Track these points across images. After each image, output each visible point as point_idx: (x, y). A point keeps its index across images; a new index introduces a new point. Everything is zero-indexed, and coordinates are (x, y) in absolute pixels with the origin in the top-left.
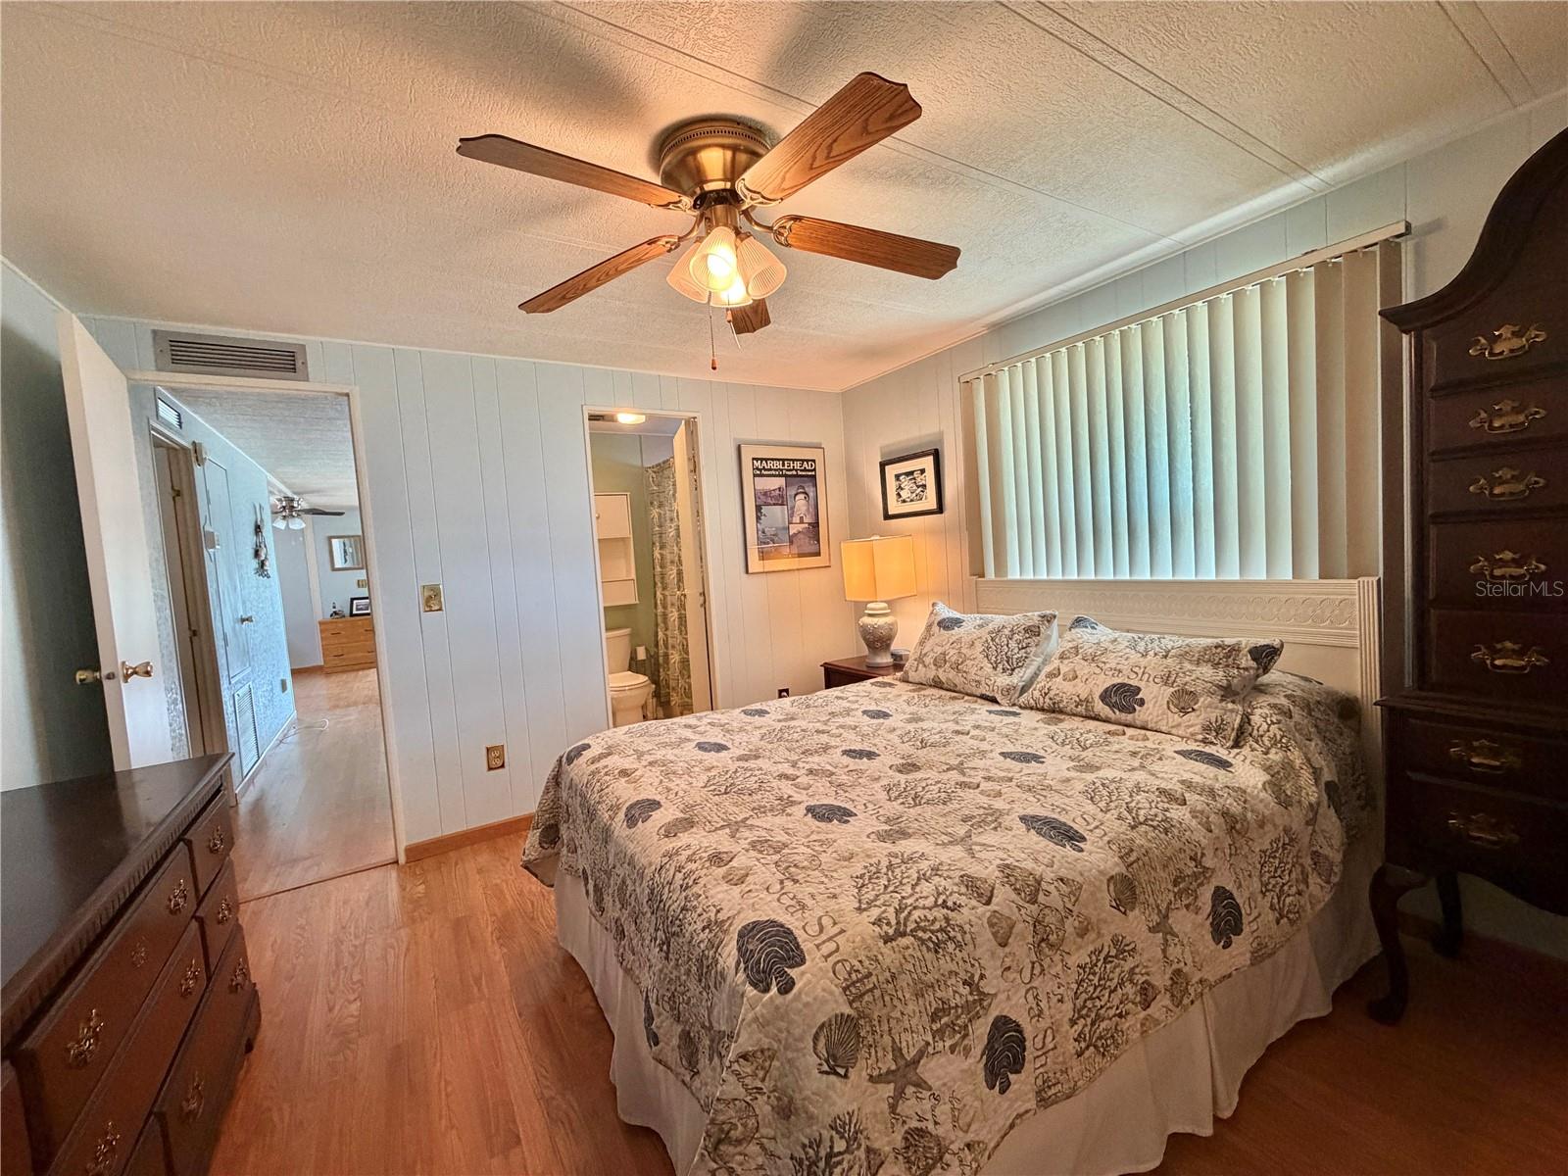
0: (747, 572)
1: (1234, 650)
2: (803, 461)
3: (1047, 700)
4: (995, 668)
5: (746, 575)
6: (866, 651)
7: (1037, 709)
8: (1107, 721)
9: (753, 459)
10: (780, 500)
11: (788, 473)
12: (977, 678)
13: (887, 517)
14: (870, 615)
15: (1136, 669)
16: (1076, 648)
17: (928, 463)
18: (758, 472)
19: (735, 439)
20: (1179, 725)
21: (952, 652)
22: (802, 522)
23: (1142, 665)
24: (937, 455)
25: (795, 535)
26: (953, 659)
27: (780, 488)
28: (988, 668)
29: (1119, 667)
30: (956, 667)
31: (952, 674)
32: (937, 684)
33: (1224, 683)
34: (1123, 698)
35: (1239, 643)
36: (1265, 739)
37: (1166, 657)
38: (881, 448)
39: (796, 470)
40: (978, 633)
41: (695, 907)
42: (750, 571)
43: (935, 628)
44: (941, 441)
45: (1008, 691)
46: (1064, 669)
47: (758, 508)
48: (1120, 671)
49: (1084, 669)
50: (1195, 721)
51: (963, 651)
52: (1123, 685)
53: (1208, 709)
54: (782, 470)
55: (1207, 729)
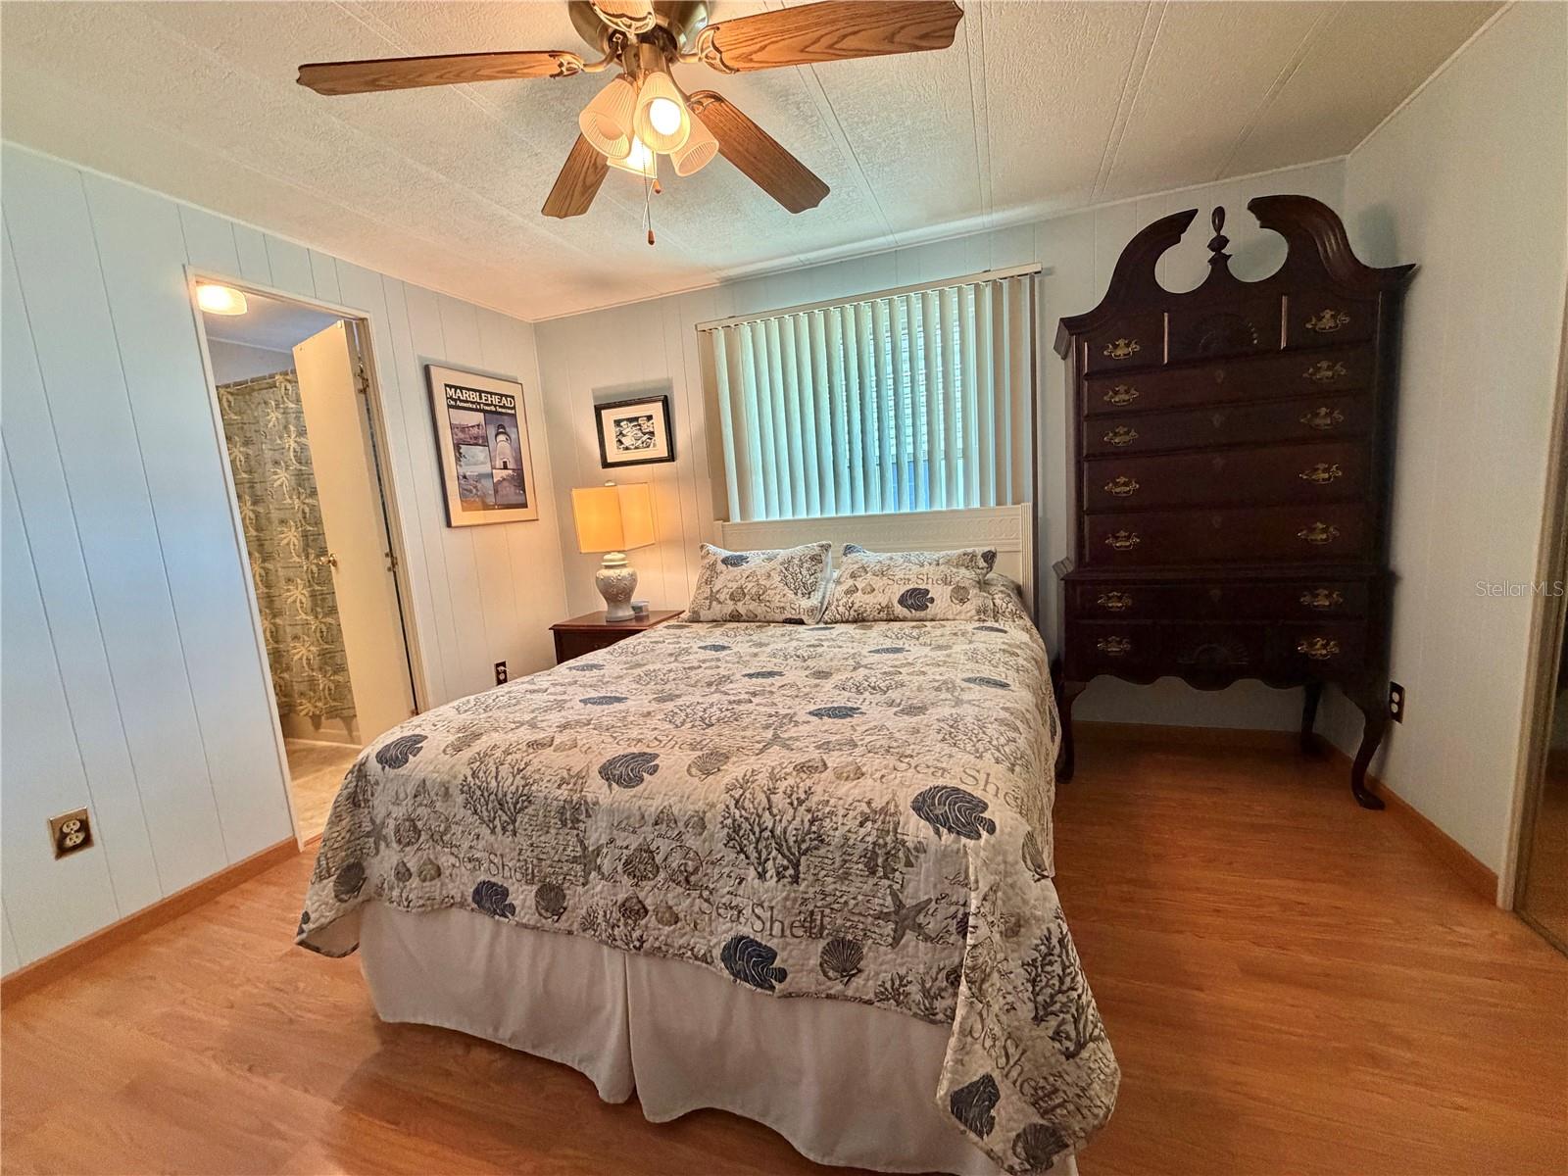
0: (449, 524)
1: (974, 556)
2: (502, 395)
3: (852, 612)
4: (796, 594)
5: (446, 530)
6: (603, 605)
7: (842, 622)
8: (904, 620)
9: (446, 385)
10: (481, 441)
11: (487, 408)
12: (782, 605)
13: (606, 465)
14: (607, 567)
15: (921, 576)
16: (863, 567)
17: (656, 410)
18: (453, 403)
19: (420, 357)
20: (960, 612)
21: (750, 585)
22: (505, 467)
23: (925, 572)
24: (666, 403)
25: (499, 482)
26: (753, 591)
27: (478, 425)
28: (791, 595)
29: (907, 577)
30: (758, 598)
31: (753, 606)
32: (735, 617)
33: (977, 579)
34: (916, 600)
35: (974, 551)
36: (1007, 614)
37: (938, 564)
38: (593, 390)
39: (495, 406)
40: (768, 566)
41: (831, 813)
42: (453, 524)
43: (721, 567)
44: (670, 388)
45: (812, 611)
46: (860, 586)
47: (457, 447)
48: (909, 580)
49: (878, 583)
50: (970, 607)
51: (761, 582)
52: (915, 590)
53: (976, 599)
54: (479, 404)
55: (978, 612)
